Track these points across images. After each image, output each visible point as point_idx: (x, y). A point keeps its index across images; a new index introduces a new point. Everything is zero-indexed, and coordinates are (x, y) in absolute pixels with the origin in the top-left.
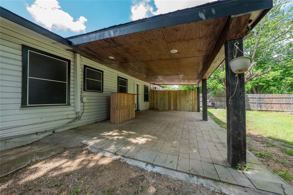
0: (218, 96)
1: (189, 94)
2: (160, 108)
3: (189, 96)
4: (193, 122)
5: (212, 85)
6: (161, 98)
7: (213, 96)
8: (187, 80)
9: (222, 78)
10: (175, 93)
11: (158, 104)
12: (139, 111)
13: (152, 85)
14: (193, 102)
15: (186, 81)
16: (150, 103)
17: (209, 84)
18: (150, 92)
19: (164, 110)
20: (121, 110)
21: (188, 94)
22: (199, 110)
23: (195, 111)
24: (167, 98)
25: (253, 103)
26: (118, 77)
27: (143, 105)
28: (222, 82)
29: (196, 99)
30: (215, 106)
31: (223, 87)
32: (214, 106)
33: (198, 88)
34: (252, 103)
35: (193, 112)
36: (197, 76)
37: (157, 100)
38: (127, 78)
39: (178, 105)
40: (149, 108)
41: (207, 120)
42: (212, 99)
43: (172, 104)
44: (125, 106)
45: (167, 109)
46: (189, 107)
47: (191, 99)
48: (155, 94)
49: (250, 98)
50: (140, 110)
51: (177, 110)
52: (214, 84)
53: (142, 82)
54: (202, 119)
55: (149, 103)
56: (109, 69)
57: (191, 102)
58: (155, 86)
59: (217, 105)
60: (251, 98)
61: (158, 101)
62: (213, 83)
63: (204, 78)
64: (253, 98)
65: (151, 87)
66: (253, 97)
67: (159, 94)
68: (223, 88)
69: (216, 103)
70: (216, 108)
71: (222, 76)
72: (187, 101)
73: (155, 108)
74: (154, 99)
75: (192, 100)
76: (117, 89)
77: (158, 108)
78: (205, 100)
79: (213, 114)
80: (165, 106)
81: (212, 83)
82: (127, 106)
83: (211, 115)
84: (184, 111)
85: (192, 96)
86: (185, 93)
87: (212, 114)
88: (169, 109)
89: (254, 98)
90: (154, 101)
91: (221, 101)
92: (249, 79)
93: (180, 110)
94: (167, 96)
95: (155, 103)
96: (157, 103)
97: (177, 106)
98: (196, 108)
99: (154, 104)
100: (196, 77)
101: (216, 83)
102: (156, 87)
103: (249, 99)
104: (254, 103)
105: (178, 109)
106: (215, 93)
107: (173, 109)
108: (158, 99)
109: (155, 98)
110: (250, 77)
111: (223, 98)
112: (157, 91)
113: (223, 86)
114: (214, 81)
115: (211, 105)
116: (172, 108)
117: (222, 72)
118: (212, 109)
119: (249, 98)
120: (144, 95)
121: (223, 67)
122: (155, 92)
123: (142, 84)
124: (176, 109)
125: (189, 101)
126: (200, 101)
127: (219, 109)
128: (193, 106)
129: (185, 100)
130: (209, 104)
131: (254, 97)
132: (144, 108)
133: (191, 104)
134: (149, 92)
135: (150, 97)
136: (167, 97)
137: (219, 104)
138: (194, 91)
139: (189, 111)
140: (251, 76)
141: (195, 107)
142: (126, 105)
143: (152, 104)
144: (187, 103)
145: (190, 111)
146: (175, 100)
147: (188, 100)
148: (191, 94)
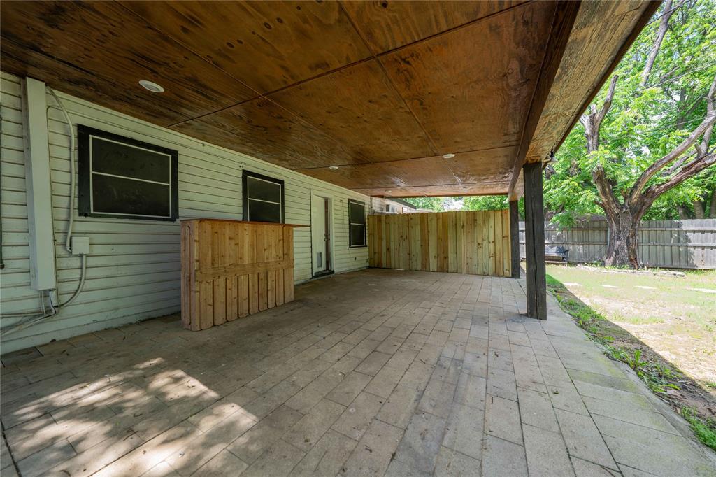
0: (579, 228)
1: (484, 223)
2: (397, 263)
3: (484, 229)
4: (487, 323)
5: (560, 195)
6: (402, 237)
7: (563, 230)
8: (473, 175)
9: (595, 169)
10: (440, 221)
11: (392, 254)
12: (331, 276)
13: (377, 199)
14: (499, 246)
15: (472, 180)
16: (369, 252)
17: (550, 191)
18: (371, 218)
19: (410, 272)
20: (222, 281)
21: (479, 221)
22: (515, 273)
23: (504, 276)
24: (418, 237)
25: (703, 248)
26: (245, 173)
27: (345, 258)
28: (590, 184)
29: (507, 237)
30: (570, 256)
31: (597, 198)
32: (564, 257)
33: (513, 204)
34: (698, 247)
35: (496, 280)
36: (506, 156)
37: (389, 242)
38: (281, 178)
39: (451, 256)
40: (368, 265)
41: (545, 318)
42: (558, 238)
43: (433, 252)
44: (244, 266)
45: (419, 267)
46: (485, 261)
47: (492, 239)
48: (384, 225)
49: (690, 231)
50: (333, 272)
51: (447, 272)
52: (565, 190)
53: (341, 191)
54: (525, 312)
55: (366, 249)
56: (203, 145)
57: (492, 246)
58: (388, 202)
59: (576, 254)
60: (694, 232)
61: (392, 244)
62: (563, 189)
63: (529, 155)
64: (703, 232)
65: (374, 204)
66: (703, 229)
67: (395, 223)
68: (596, 202)
69: (571, 248)
70: (571, 264)
71: (592, 163)
72: (479, 244)
73: (384, 266)
74: (380, 239)
75: (494, 242)
76: (241, 210)
77: (393, 266)
78: (537, 240)
79: (566, 284)
80: (413, 259)
81: (557, 189)
82: (254, 264)
83: (560, 289)
84: (469, 273)
85: (496, 229)
86: (472, 219)
87: (562, 286)
88: (425, 269)
89: (708, 231)
90: (380, 246)
91: (587, 243)
92: (692, 170)
93: (457, 273)
94: (418, 228)
95: (384, 250)
96: (388, 249)
97: (446, 258)
98: (507, 264)
99: (380, 253)
100: (500, 160)
101: (575, 189)
102: (388, 206)
103: (688, 234)
104: (708, 247)
105: (451, 268)
106: (570, 219)
107: (435, 270)
108: (392, 239)
109: (384, 235)
110: (696, 162)
111: (597, 232)
112: (387, 216)
113: (597, 195)
114: (566, 182)
115: (556, 255)
116: (433, 264)
117: (592, 153)
118: (561, 267)
119: (686, 231)
120: (350, 229)
121: (595, 137)
122: (383, 218)
123: (341, 196)
124: (443, 269)
125: (485, 242)
126: (520, 241)
127: (582, 267)
128: (498, 259)
129: (473, 242)
130: (551, 251)
131: (708, 229)
132: (349, 266)
133: (492, 252)
134: (368, 219)
135: (370, 234)
136: (417, 232)
137: (581, 251)
138: (499, 214)
139: (485, 274)
140: (699, 160)
141: (505, 261)
142: (246, 260)
143: (375, 253)
144: (480, 251)
145: (488, 275)
146: (443, 241)
147: (480, 241)
148: (491, 223)
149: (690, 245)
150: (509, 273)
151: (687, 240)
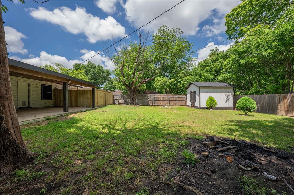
1: (87, 93)
3: (87, 95)
10: (76, 92)
14: (90, 99)
21: (85, 93)
33: (93, 89)
39: (78, 102)
40: (53, 105)
43: (73, 101)
46: (86, 103)
48: (59, 93)
51: (77, 107)
55: (53, 100)
57: (88, 99)
61: (62, 99)
64: (151, 97)
73: (59, 106)
74: (58, 97)
85: (89, 95)
88: (71, 106)
90: (58, 99)
93: (80, 107)
95: (59, 101)
96: (60, 100)
97: (77, 103)
98: (92, 104)
104: (151, 100)
105: (78, 105)
110: (141, 82)
116: (74, 104)
120: (42, 93)
122: (59, 90)
128: (89, 103)
129: (84, 98)
132: (41, 106)
133: (88, 101)
134: (54, 91)
135: (54, 96)
143: (56, 102)
144: (85, 101)
145: (87, 107)
146: (76, 98)
147: (86, 98)
148: (88, 93)
149: (149, 100)
150: (92, 106)
151: (148, 98)
